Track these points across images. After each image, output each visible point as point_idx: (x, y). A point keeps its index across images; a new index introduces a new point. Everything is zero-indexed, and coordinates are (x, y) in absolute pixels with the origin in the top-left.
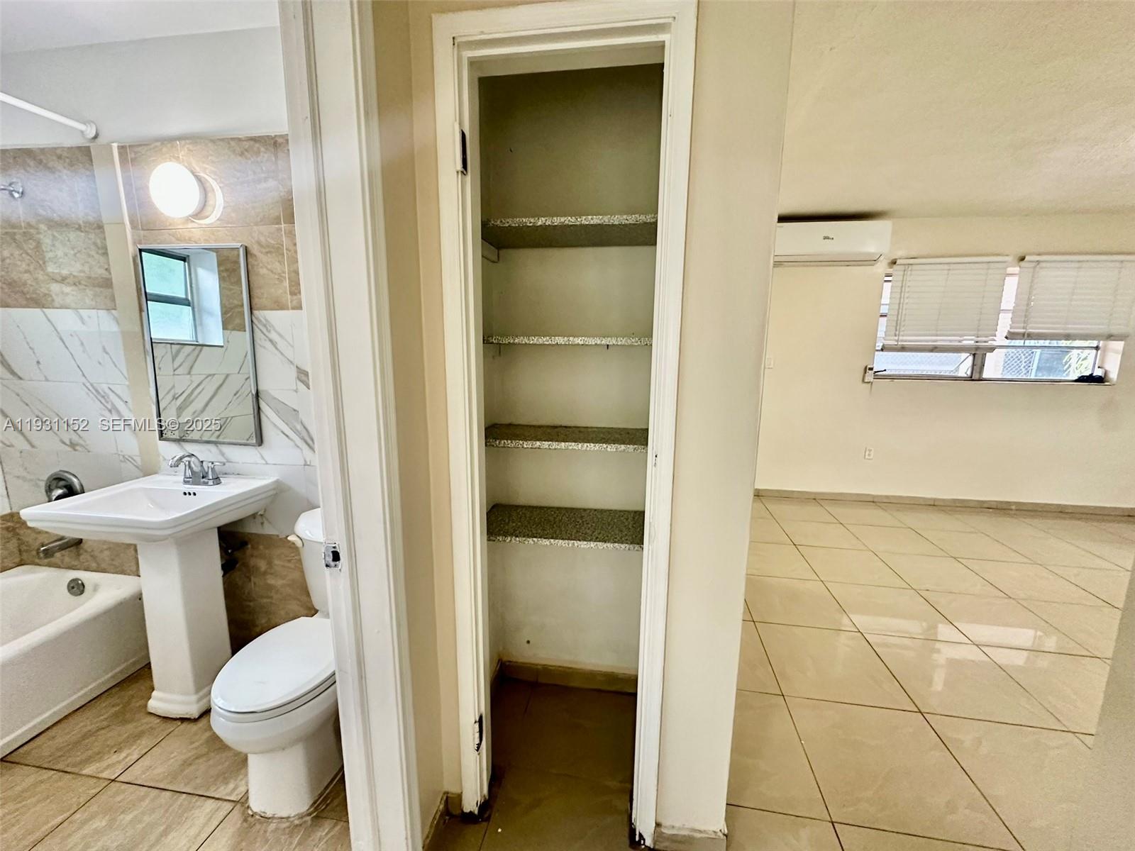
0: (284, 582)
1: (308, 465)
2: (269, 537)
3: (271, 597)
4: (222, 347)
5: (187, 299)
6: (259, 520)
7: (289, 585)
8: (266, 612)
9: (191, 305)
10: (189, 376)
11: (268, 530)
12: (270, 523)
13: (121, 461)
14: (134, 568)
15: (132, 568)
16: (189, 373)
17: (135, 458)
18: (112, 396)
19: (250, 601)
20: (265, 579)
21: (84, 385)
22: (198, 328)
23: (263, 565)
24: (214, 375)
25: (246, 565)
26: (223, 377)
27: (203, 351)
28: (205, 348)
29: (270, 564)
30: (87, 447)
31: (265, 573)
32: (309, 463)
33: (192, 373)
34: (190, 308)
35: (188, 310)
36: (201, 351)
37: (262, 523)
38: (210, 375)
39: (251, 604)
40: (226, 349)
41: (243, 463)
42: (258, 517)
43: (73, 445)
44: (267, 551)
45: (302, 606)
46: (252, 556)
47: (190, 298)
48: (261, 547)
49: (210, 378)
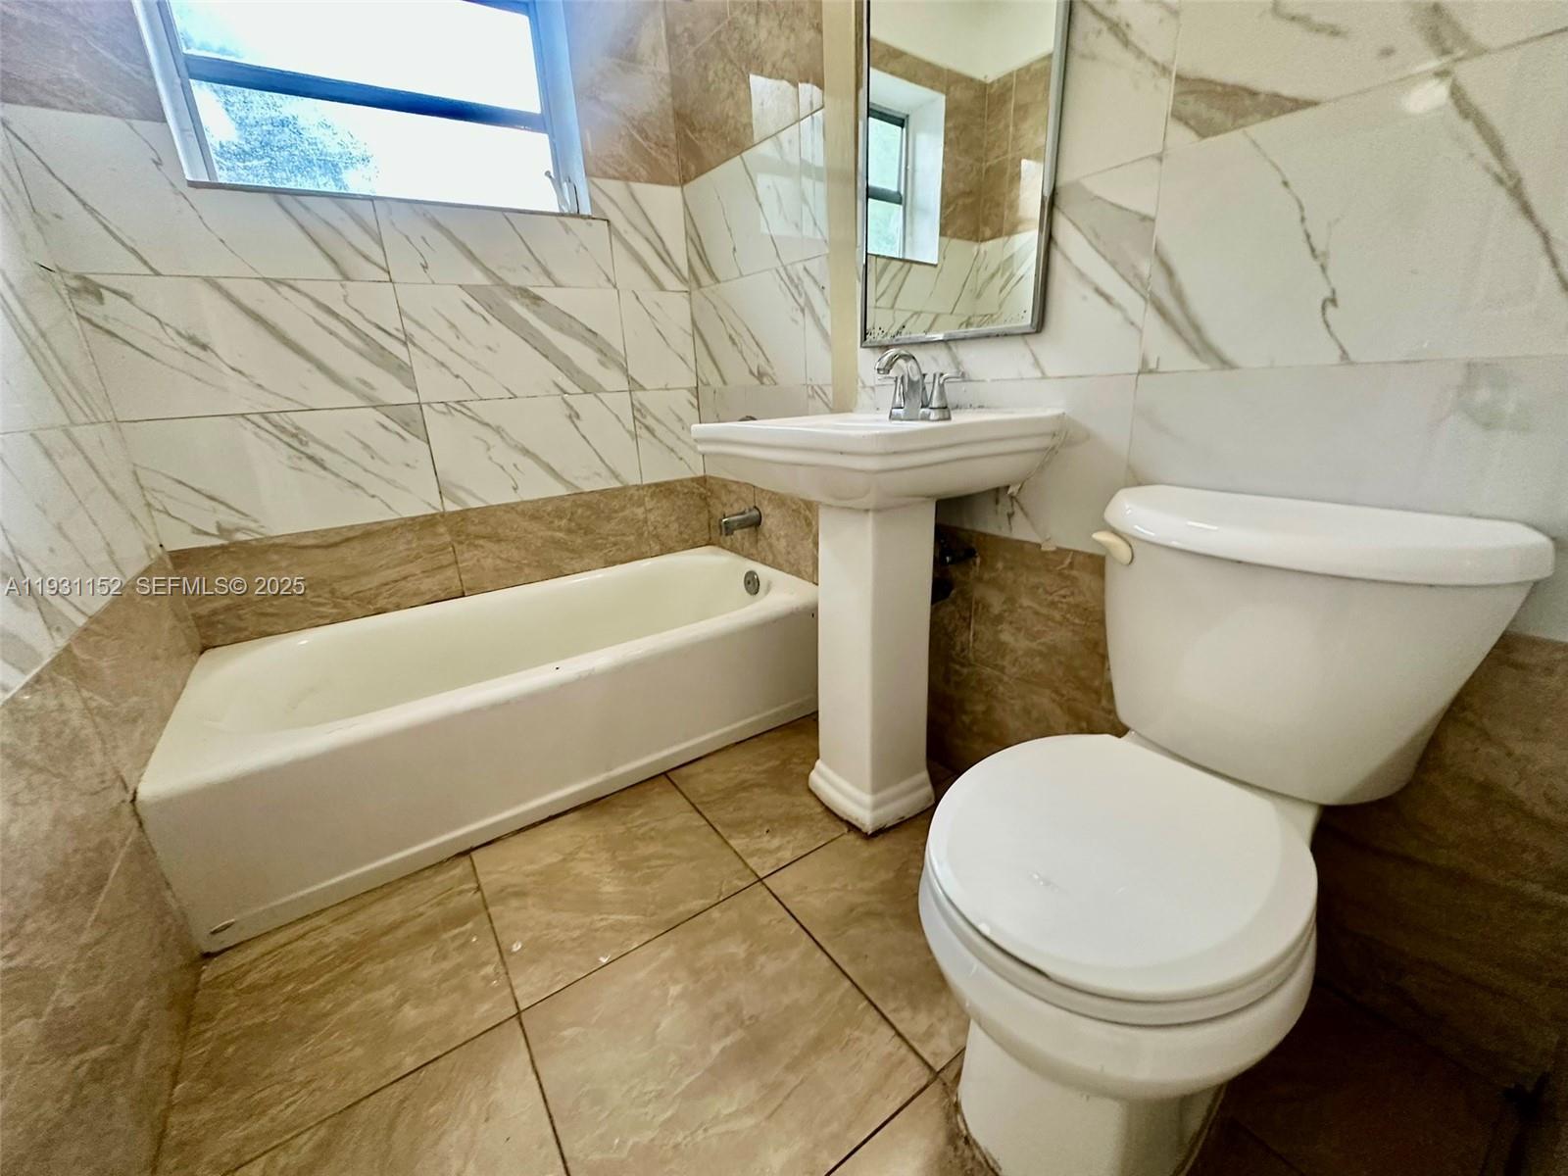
0: (1034, 645)
1: (1151, 372)
2: (1019, 546)
3: (1002, 669)
4: (935, 266)
5: (899, 193)
6: (1004, 506)
7: (1041, 654)
8: (987, 694)
9: (903, 202)
10: (891, 312)
11: (1021, 531)
12: (1026, 515)
13: (809, 396)
14: (810, 570)
15: (807, 570)
16: (892, 307)
17: (825, 388)
18: (807, 281)
19: (963, 665)
20: (997, 633)
21: (778, 271)
22: (908, 239)
23: (996, 602)
24: (921, 312)
25: (965, 595)
26: (932, 317)
27: (912, 270)
28: (914, 266)
29: (1011, 600)
30: (774, 377)
31: (999, 619)
32: (1152, 365)
33: (896, 306)
34: (901, 207)
35: (898, 209)
36: (909, 270)
37: (1010, 516)
38: (916, 313)
39: (965, 671)
40: (941, 271)
41: (993, 380)
42: (1004, 500)
43: (760, 376)
44: (1010, 575)
45: (1060, 705)
46: (980, 579)
47: (902, 193)
48: (1000, 565)
49: (915, 317)
